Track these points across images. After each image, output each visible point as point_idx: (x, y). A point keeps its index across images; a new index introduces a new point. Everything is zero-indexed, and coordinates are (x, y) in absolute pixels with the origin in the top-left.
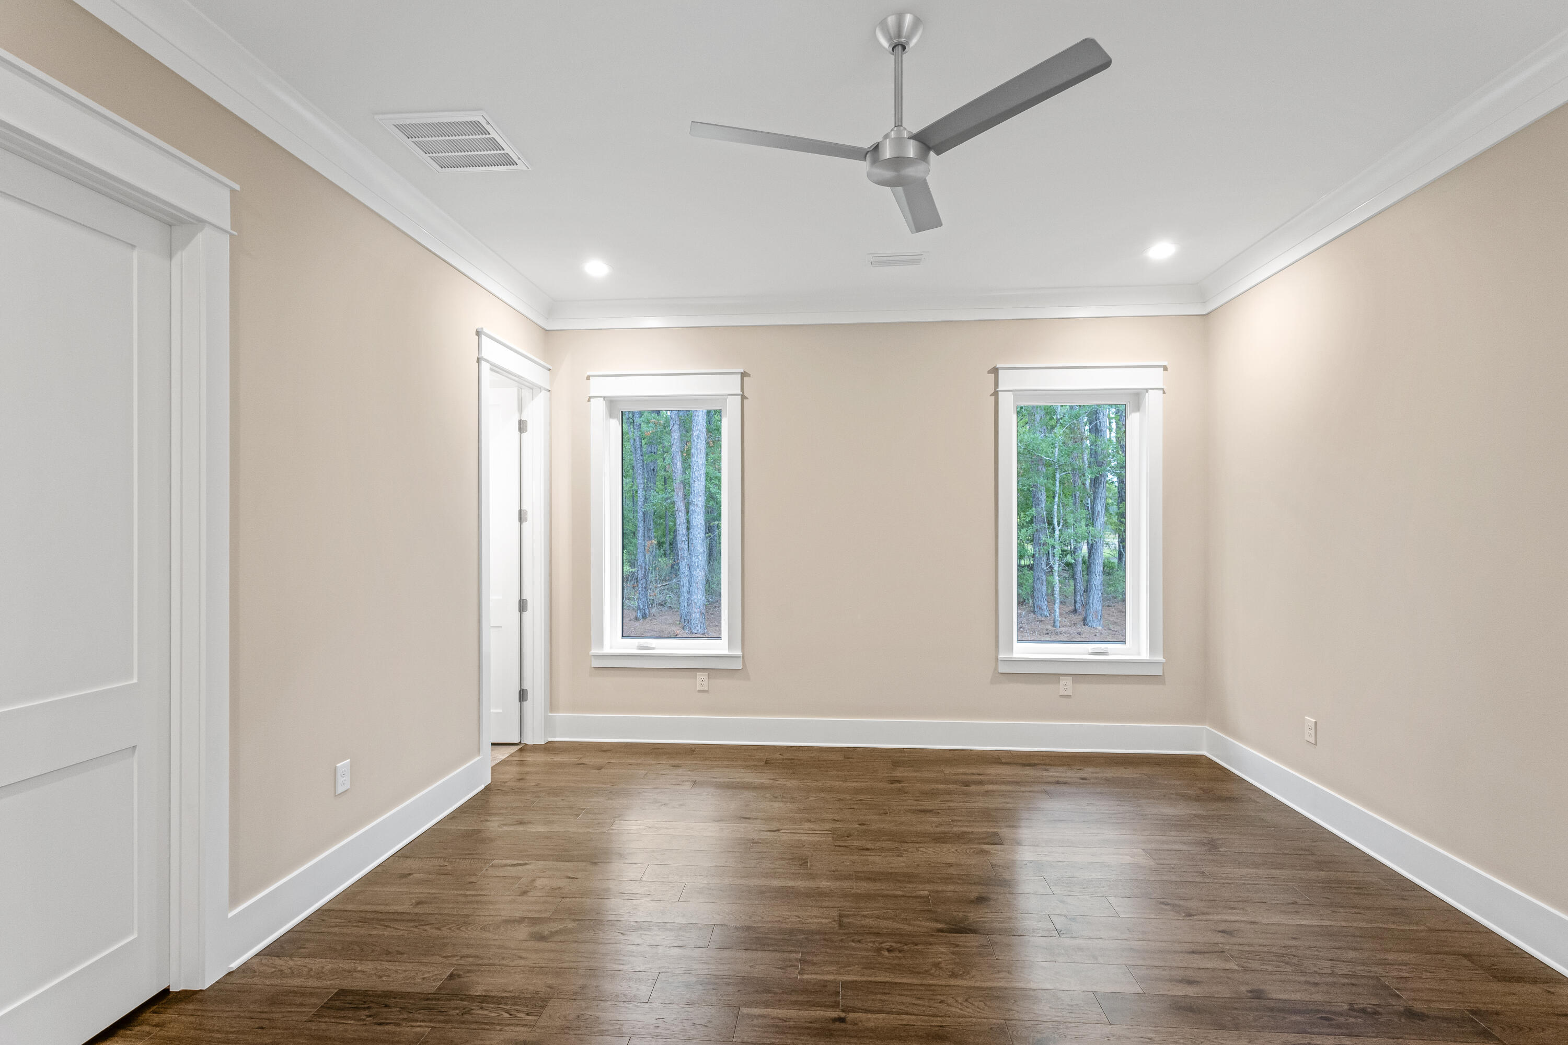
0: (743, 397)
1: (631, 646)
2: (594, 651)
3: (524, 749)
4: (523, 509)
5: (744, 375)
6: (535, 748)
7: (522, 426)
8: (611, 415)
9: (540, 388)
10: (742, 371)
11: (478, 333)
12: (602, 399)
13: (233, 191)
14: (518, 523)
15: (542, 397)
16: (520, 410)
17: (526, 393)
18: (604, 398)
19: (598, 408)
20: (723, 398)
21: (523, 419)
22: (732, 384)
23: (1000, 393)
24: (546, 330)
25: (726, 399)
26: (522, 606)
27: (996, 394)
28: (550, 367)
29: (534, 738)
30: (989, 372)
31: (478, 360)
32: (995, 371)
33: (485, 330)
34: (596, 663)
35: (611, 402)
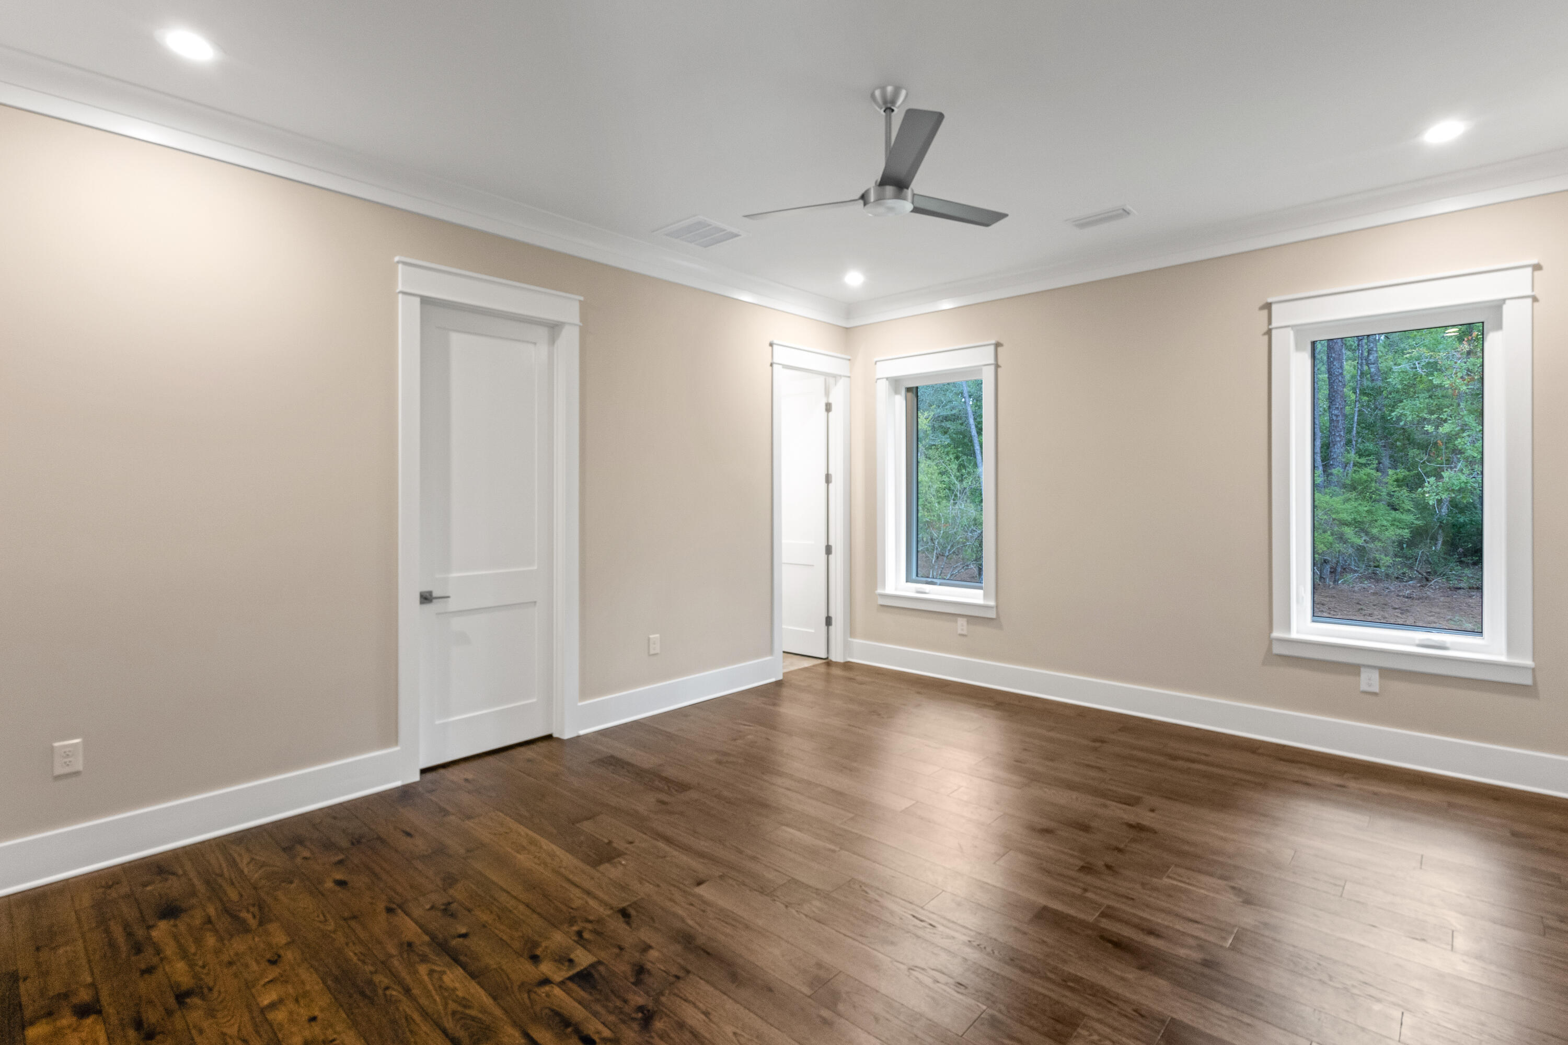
0: (997, 366)
1: (911, 590)
2: (879, 591)
3: (828, 663)
4: (830, 472)
5: (998, 345)
6: (837, 664)
7: (828, 407)
8: (897, 392)
9: (840, 376)
10: (993, 342)
11: (771, 345)
12: (885, 380)
13: (580, 301)
14: (824, 485)
15: (842, 383)
16: (827, 393)
17: (831, 381)
18: (887, 379)
19: (883, 388)
20: (978, 369)
21: (830, 401)
22: (985, 356)
23: (1274, 332)
24: (847, 328)
25: (981, 370)
26: (828, 550)
27: (1269, 333)
28: (849, 357)
29: (837, 656)
30: (1262, 308)
31: (771, 365)
32: (1268, 306)
33: (775, 342)
34: (882, 601)
35: (895, 383)
